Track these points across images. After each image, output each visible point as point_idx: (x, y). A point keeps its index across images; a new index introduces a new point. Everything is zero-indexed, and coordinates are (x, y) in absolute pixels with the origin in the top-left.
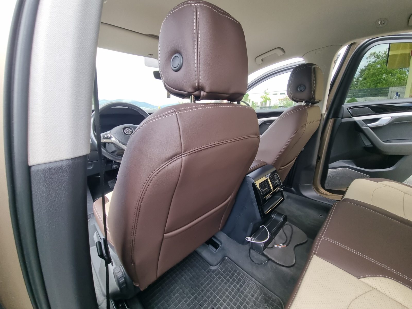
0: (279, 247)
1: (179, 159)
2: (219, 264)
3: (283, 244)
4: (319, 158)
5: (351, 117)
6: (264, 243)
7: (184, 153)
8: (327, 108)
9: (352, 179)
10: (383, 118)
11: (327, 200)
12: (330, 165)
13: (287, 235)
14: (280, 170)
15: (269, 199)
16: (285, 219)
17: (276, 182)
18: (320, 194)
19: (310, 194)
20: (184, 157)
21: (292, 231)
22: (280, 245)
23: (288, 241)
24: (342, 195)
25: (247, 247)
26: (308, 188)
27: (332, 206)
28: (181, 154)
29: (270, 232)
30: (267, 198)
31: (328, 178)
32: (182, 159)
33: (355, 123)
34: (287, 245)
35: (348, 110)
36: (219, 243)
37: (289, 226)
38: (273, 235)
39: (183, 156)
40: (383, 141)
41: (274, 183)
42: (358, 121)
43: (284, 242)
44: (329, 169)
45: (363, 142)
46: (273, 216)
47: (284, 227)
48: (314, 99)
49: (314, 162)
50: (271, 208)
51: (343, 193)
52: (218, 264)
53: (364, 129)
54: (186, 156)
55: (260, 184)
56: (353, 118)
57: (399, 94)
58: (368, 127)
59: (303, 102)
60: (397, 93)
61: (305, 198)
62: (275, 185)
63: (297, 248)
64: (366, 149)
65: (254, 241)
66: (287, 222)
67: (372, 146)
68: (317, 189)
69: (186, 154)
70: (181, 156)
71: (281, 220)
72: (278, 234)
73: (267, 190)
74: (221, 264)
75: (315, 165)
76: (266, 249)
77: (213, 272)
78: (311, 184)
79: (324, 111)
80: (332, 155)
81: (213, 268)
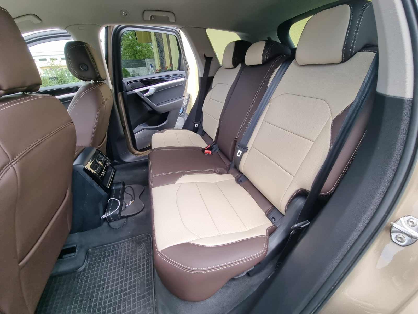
0: (130, 204)
1: (9, 169)
2: (86, 260)
3: (131, 201)
4: (124, 128)
5: (132, 90)
6: (118, 209)
7: (12, 161)
8: (112, 84)
9: (150, 136)
10: (150, 89)
11: (143, 157)
12: (134, 131)
13: (131, 194)
14: (99, 148)
15: (105, 174)
16: (124, 185)
17: (103, 159)
18: (137, 156)
19: (130, 159)
20: (14, 164)
21: (133, 189)
22: (130, 203)
23: (133, 196)
24: (150, 150)
25: (105, 224)
26: (127, 155)
27: (148, 159)
28: (9, 163)
29: (118, 200)
30: (103, 175)
31: (136, 141)
32: (14, 168)
33: (136, 94)
34: (134, 200)
35: (128, 84)
36: (75, 245)
37: (129, 187)
38: (121, 200)
39: (12, 164)
40: (157, 104)
41: (102, 160)
42: (138, 92)
43: (131, 200)
44: (135, 134)
45: (147, 108)
46: (113, 188)
47: (126, 190)
48: (100, 77)
49: (122, 132)
50: (110, 181)
51: (150, 148)
52: (85, 262)
53: (144, 99)
54: (16, 163)
55: (91, 167)
56: (134, 90)
57: (152, 65)
58: (145, 96)
59: (91, 81)
60: (151, 65)
61: (129, 163)
62: (103, 162)
63: (140, 197)
64: (149, 112)
65: (109, 214)
66: (126, 186)
67: (152, 109)
68: (133, 153)
69: (16, 161)
70: (10, 165)
71: (121, 186)
72: (124, 198)
73: (99, 168)
74: (87, 259)
75: (124, 135)
76: (122, 212)
77: (84, 270)
78: (128, 151)
79: (111, 87)
80: (132, 123)
81: (81, 269)
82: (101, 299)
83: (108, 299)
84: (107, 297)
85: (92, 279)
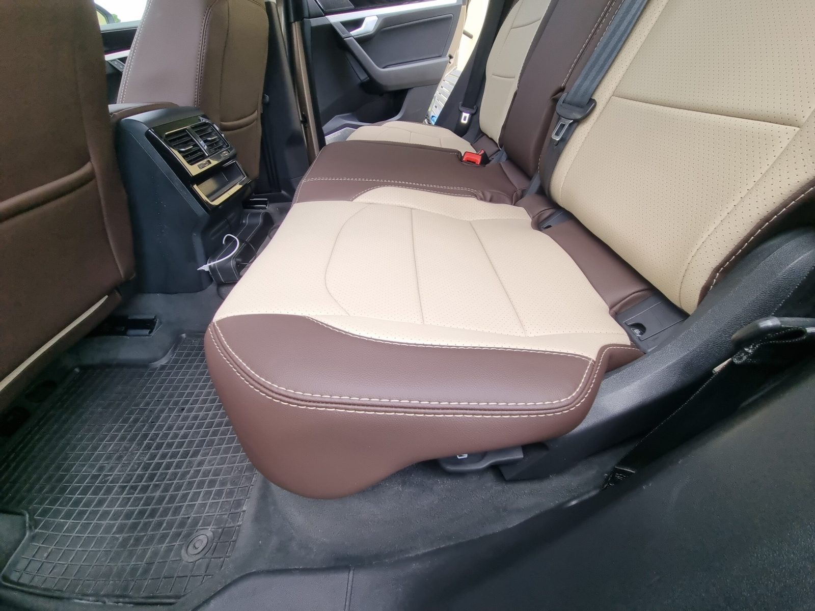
4: (305, 119)
5: (323, 16)
6: (232, 257)
10: (367, 19)
25: (212, 287)
40: (379, 64)
42: (336, 23)
45: (357, 72)
46: (244, 222)
52: (168, 352)
53: (348, 43)
56: (326, 17)
58: (353, 36)
64: (363, 86)
67: (368, 79)
71: (260, 220)
74: (175, 349)
81: (158, 364)
82: (170, 428)
83: (183, 432)
84: (181, 428)
85: (171, 386)
